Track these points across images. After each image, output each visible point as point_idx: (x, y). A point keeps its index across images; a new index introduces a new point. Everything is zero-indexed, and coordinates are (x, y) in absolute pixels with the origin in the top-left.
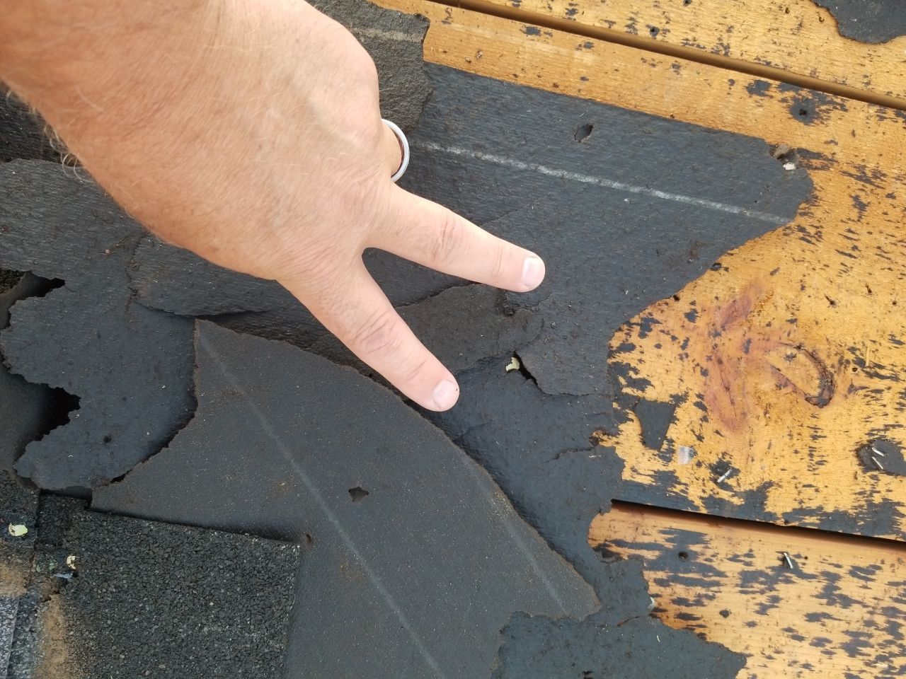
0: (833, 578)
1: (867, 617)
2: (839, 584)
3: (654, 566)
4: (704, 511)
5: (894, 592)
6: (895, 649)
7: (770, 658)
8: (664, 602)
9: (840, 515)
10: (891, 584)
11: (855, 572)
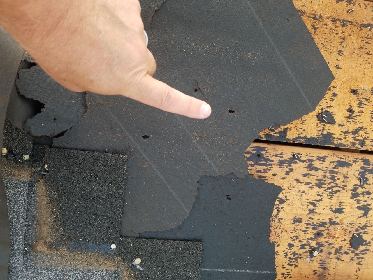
0: (311, 161)
1: (324, 174)
2: (313, 163)
3: (249, 159)
4: (265, 139)
5: (333, 165)
6: (334, 185)
7: (291, 190)
8: (253, 172)
9: (312, 139)
10: (331, 162)
11: (319, 158)
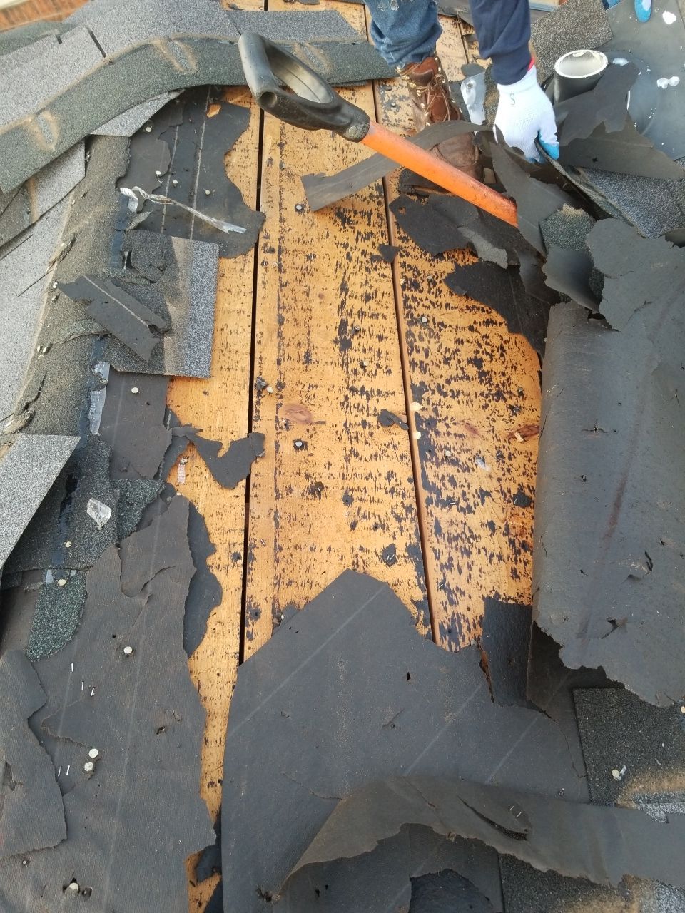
0: (442, 566)
1: (454, 550)
2: (444, 564)
3: (458, 644)
4: (430, 626)
5: (441, 540)
6: (463, 536)
7: (481, 587)
8: (471, 636)
9: (417, 569)
10: (438, 542)
11: (438, 558)
